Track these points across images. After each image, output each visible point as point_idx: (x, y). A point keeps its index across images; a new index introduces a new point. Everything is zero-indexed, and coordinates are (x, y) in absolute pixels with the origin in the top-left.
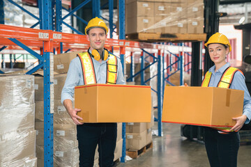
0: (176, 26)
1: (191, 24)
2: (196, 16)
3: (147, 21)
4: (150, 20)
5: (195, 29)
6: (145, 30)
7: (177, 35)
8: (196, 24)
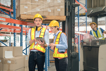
0: (47, 11)
1: (56, 10)
2: (60, 6)
3: (27, 7)
4: (29, 7)
5: (59, 13)
6: (25, 13)
7: (47, 17)
8: (59, 10)
